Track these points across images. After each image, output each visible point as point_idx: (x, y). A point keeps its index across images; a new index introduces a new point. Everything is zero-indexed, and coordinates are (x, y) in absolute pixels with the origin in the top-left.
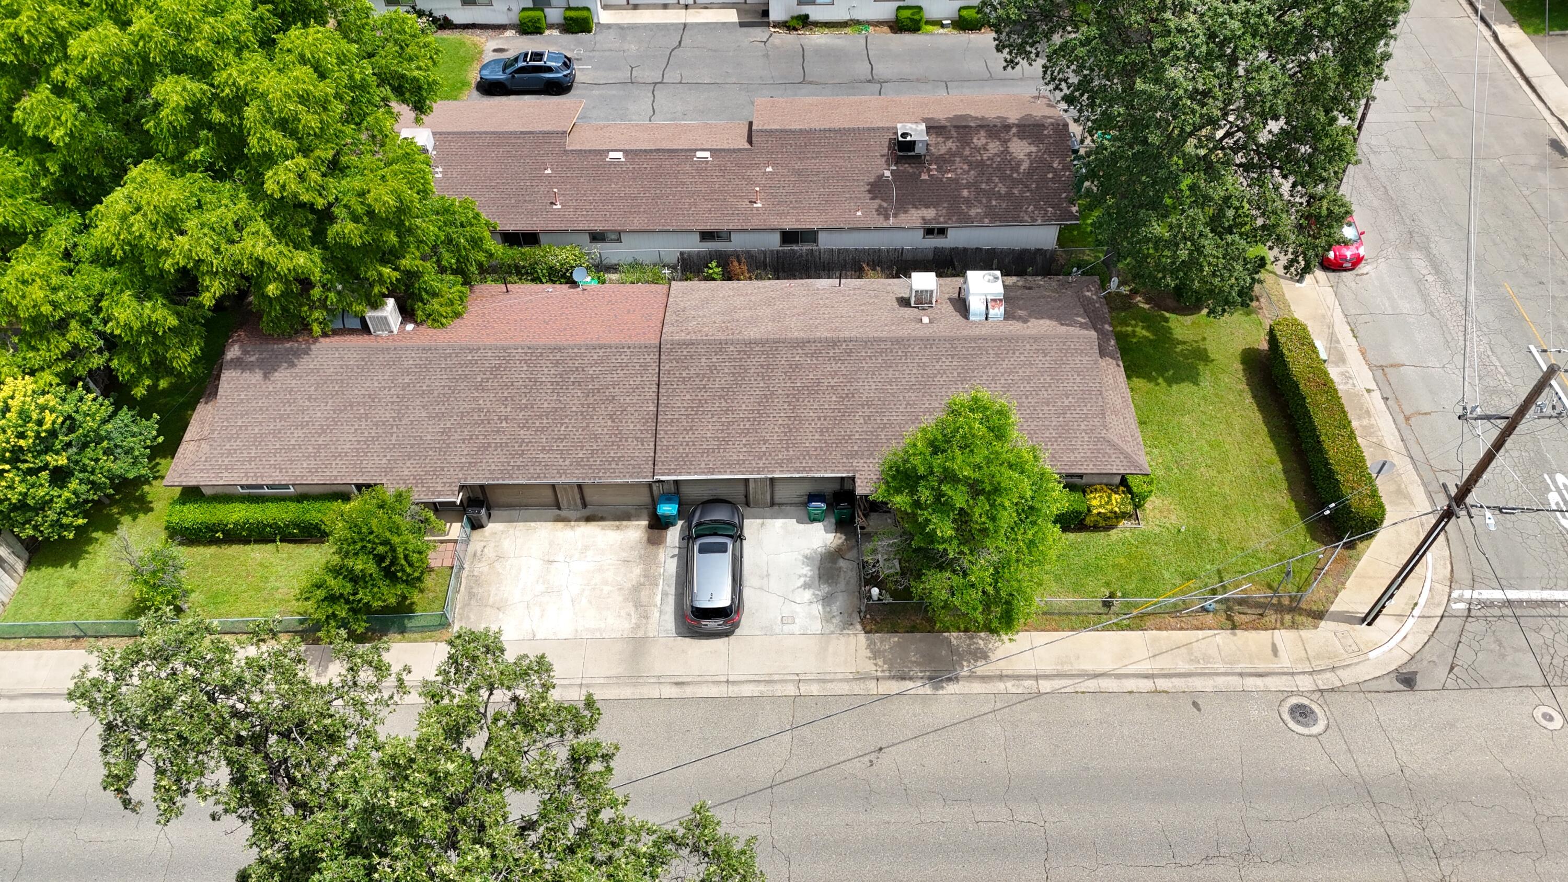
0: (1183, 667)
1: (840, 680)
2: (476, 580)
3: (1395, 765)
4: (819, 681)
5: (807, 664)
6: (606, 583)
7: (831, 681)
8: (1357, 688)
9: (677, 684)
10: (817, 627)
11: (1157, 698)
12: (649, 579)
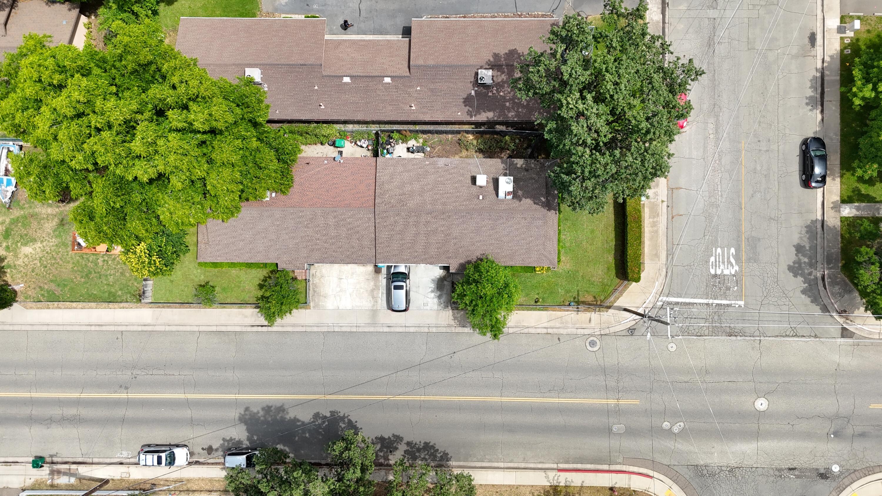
0: (558, 325)
1: (443, 327)
2: (315, 285)
3: (617, 362)
4: (436, 327)
5: (432, 321)
6: (361, 288)
7: (440, 327)
8: (614, 334)
9: (388, 326)
10: (436, 307)
11: (547, 336)
12: (376, 287)
